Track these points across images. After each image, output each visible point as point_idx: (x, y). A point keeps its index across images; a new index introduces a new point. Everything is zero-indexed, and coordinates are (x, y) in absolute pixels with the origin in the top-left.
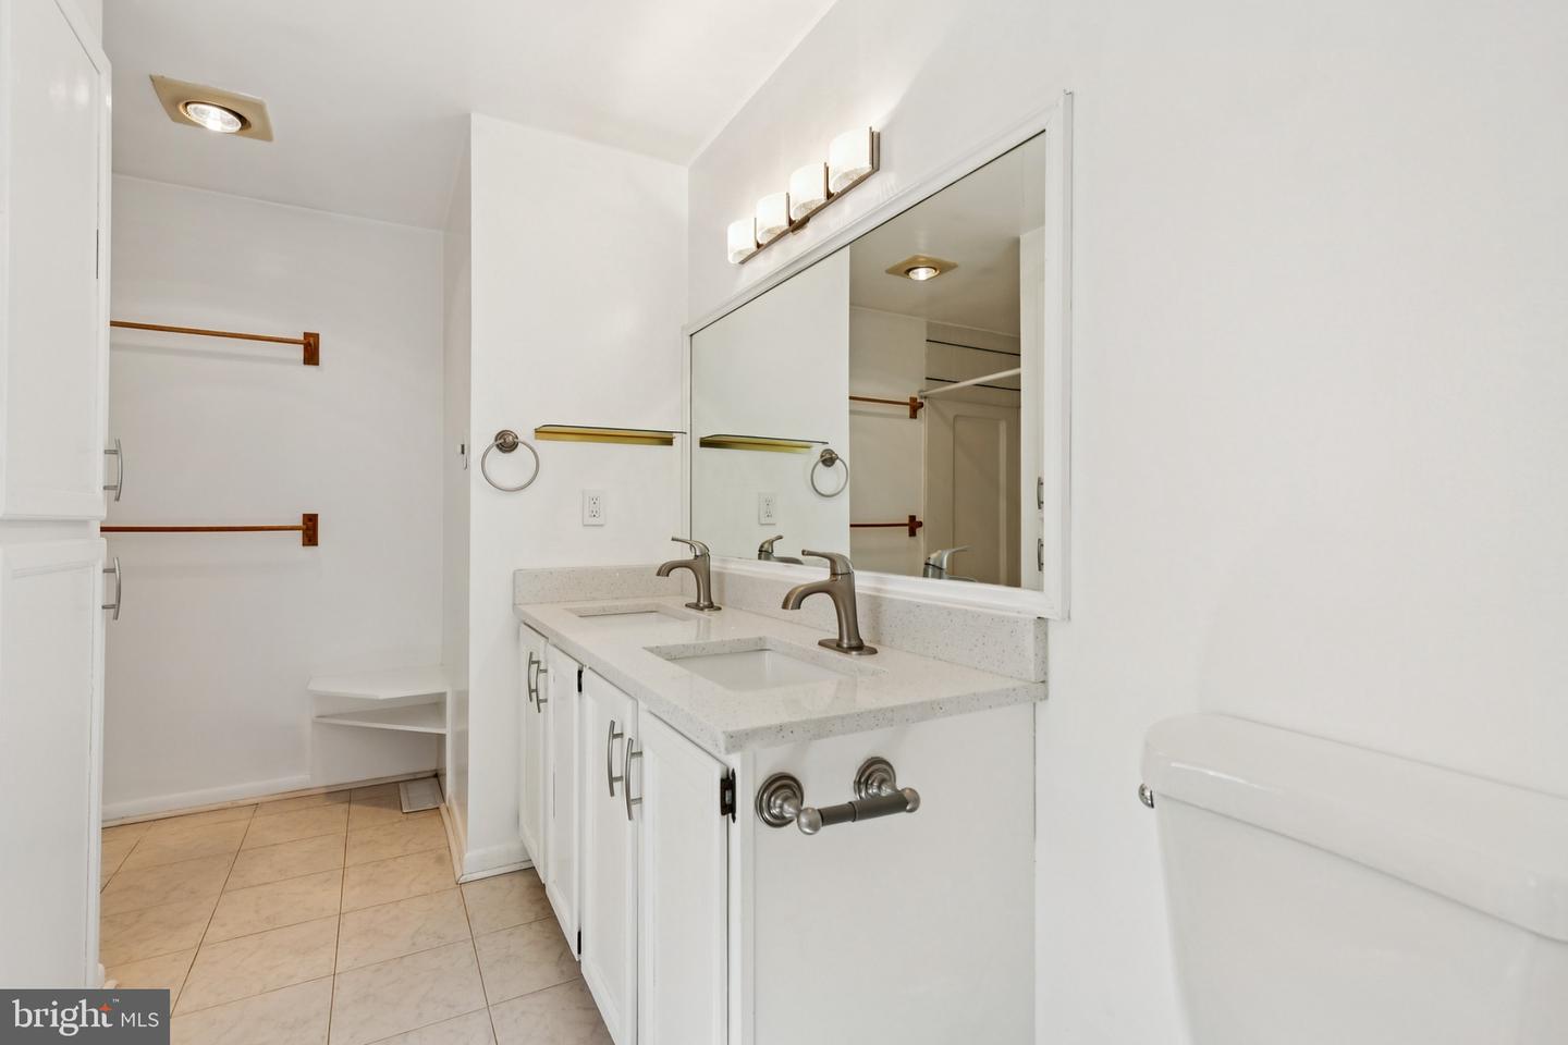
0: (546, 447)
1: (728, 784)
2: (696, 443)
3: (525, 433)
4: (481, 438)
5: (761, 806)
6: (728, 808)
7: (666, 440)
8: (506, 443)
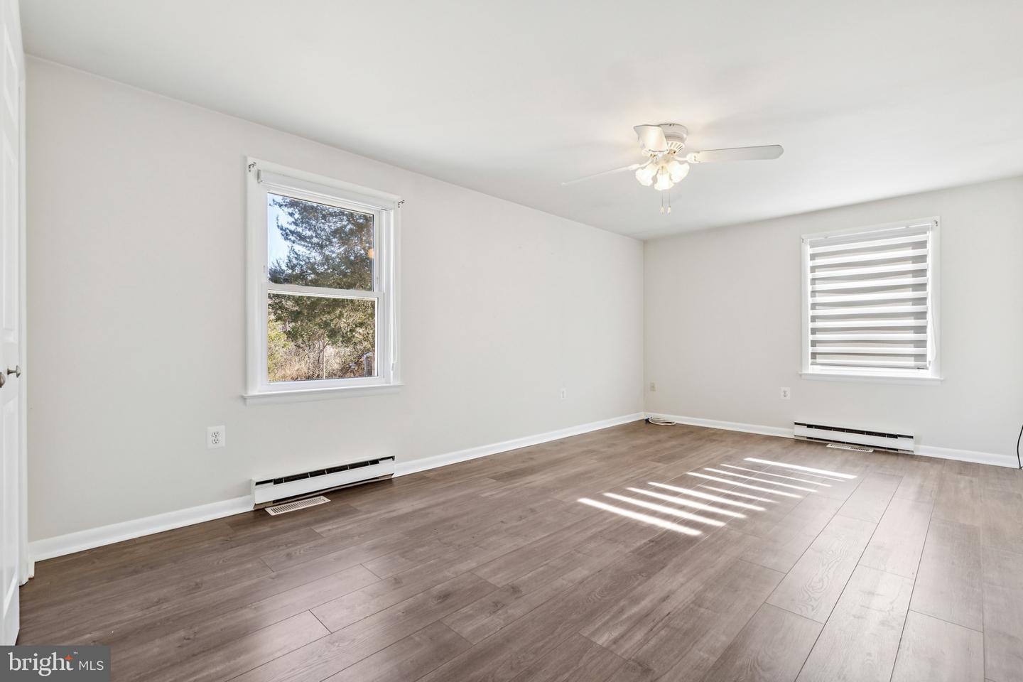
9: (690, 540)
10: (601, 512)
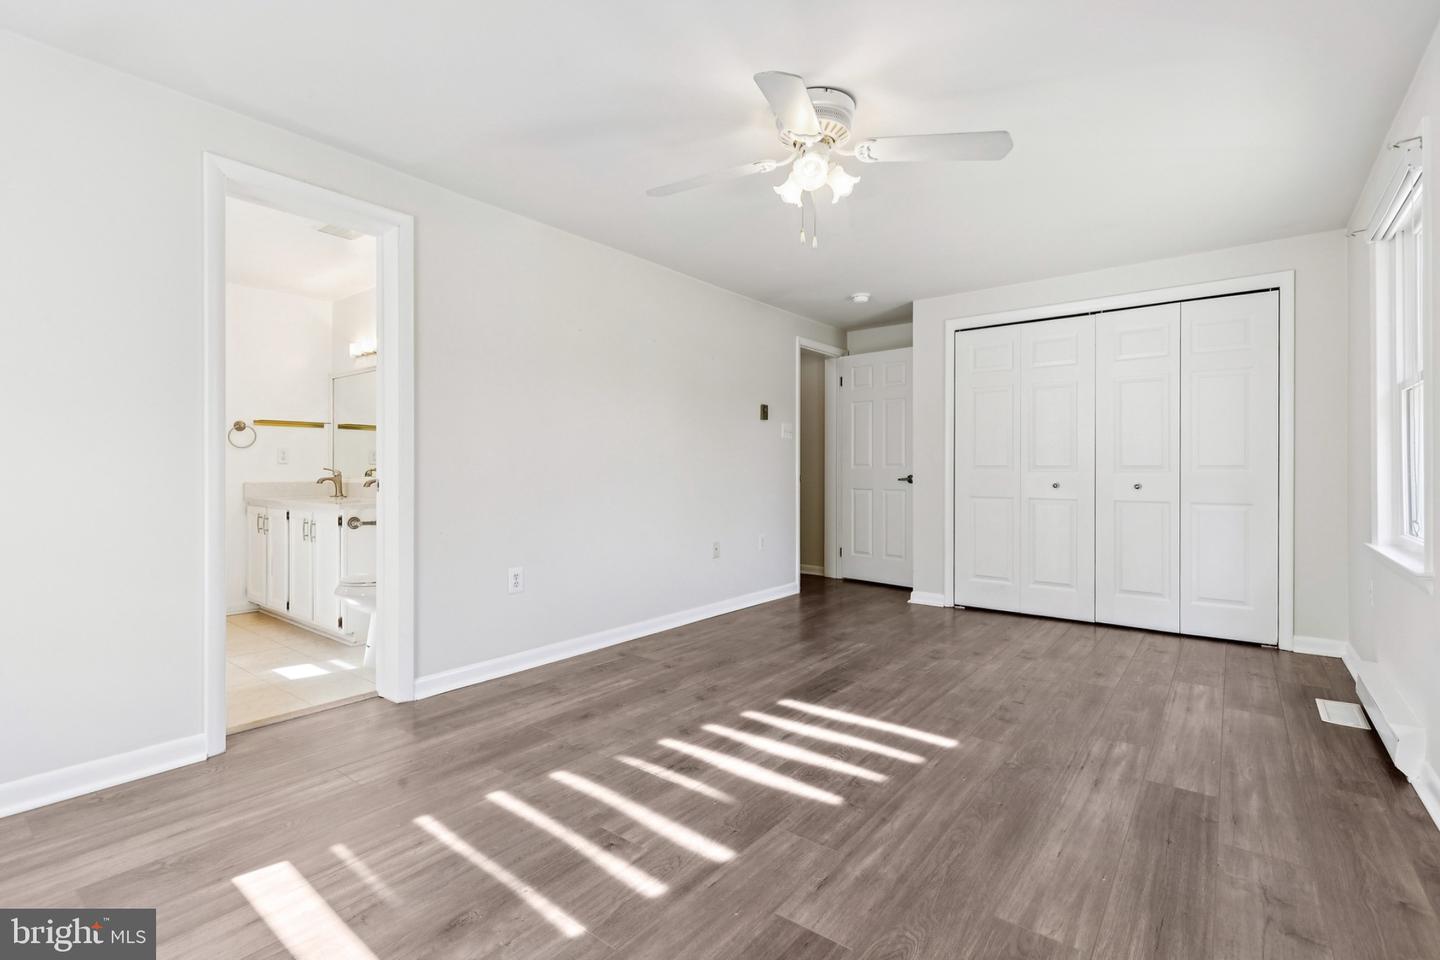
0: (260, 429)
1: (340, 519)
2: (336, 427)
3: (248, 422)
4: (230, 425)
5: (349, 524)
6: (340, 524)
7: (321, 425)
8: (239, 427)
9: (794, 694)
10: (903, 722)
